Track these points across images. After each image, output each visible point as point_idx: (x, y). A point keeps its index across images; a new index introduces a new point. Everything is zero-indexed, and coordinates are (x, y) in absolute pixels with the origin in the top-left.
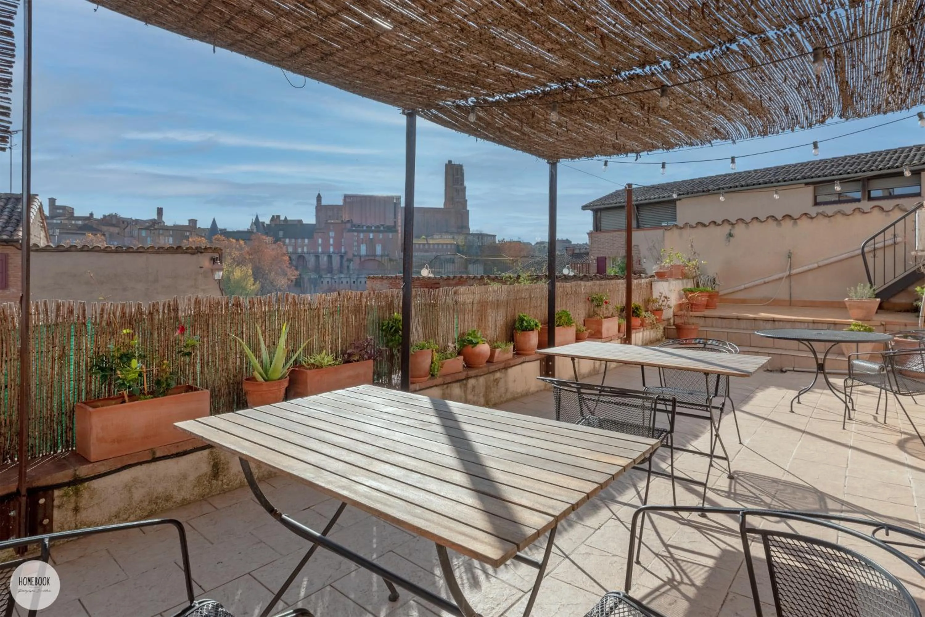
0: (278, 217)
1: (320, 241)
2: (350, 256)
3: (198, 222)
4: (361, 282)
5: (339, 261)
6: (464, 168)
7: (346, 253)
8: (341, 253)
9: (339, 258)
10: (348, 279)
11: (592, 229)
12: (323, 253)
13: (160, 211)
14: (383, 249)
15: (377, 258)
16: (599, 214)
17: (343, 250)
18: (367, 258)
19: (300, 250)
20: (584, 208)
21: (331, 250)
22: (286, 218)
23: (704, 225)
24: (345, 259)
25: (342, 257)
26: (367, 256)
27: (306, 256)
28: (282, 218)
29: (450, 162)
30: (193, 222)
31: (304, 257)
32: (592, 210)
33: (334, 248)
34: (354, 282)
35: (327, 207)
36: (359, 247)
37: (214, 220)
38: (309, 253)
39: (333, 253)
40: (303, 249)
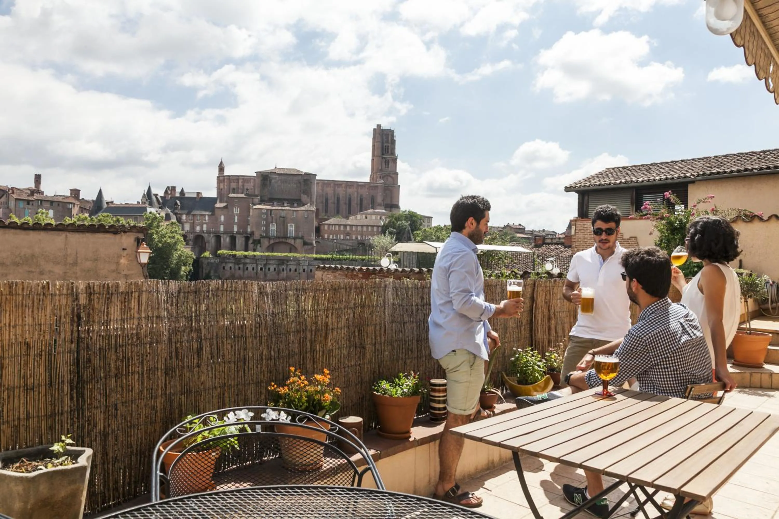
0: (174, 188)
1: (222, 218)
2: (257, 236)
3: (81, 193)
4: (269, 269)
5: (244, 243)
6: (395, 134)
7: (252, 233)
8: (246, 233)
9: (243, 239)
10: (254, 265)
11: (577, 216)
12: (225, 233)
13: (38, 178)
14: (297, 229)
15: (289, 241)
16: (586, 198)
17: (249, 230)
18: (277, 241)
19: (198, 228)
20: (568, 189)
21: (235, 229)
22: (182, 190)
23: (761, 219)
24: (251, 241)
25: (247, 239)
26: (277, 237)
27: (205, 235)
28: (178, 190)
29: (379, 126)
30: (76, 193)
31: (203, 237)
32: (576, 192)
33: (239, 227)
34: (261, 269)
35: (230, 178)
36: (267, 226)
37: (100, 190)
38: (208, 232)
39: (238, 233)
40: (202, 227)
